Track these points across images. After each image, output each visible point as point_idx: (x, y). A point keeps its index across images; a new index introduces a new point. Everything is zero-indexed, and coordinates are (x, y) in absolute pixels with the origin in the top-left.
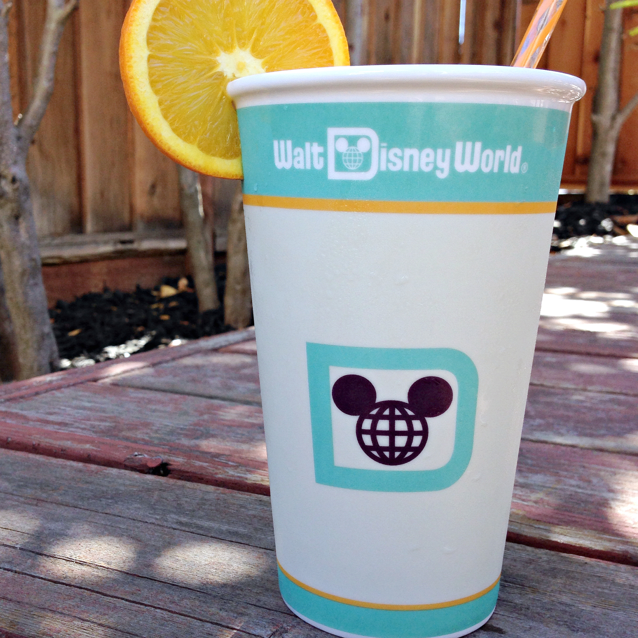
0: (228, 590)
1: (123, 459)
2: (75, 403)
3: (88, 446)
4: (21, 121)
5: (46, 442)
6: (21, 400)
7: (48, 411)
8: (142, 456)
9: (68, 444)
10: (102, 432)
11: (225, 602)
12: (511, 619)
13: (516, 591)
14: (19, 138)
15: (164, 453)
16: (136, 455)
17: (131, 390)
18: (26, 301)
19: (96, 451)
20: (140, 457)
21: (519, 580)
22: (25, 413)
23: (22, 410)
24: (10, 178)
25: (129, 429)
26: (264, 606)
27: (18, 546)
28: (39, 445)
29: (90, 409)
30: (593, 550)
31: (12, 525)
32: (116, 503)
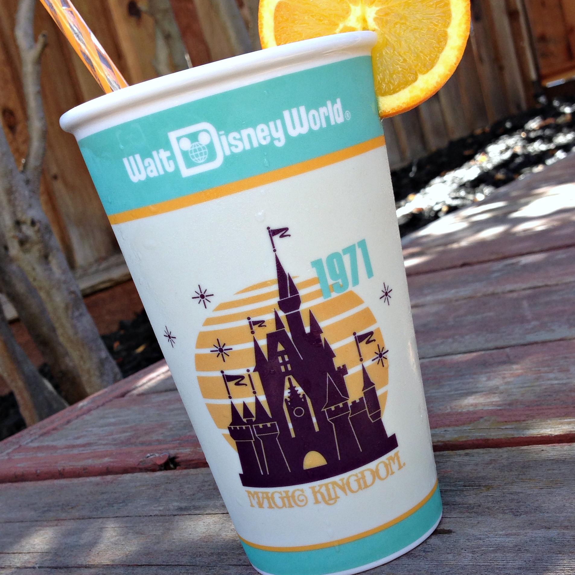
0: (214, 557)
1: (137, 464)
2: (102, 422)
3: (106, 460)
4: (25, 165)
5: (70, 466)
6: (53, 432)
7: (76, 436)
8: (154, 456)
9: (89, 462)
10: (122, 443)
11: (210, 569)
12: (462, 520)
13: (472, 492)
14: (28, 182)
15: (174, 448)
16: (148, 457)
17: (154, 396)
18: (76, 333)
19: (113, 462)
20: (151, 457)
21: (477, 481)
22: (54, 443)
23: (53, 441)
24: (29, 222)
25: (146, 434)
26: (244, 564)
27: (37, 566)
28: (64, 470)
29: (114, 424)
30: (553, 435)
31: (33, 548)
32: (126, 505)
